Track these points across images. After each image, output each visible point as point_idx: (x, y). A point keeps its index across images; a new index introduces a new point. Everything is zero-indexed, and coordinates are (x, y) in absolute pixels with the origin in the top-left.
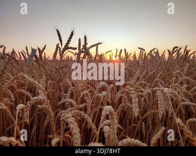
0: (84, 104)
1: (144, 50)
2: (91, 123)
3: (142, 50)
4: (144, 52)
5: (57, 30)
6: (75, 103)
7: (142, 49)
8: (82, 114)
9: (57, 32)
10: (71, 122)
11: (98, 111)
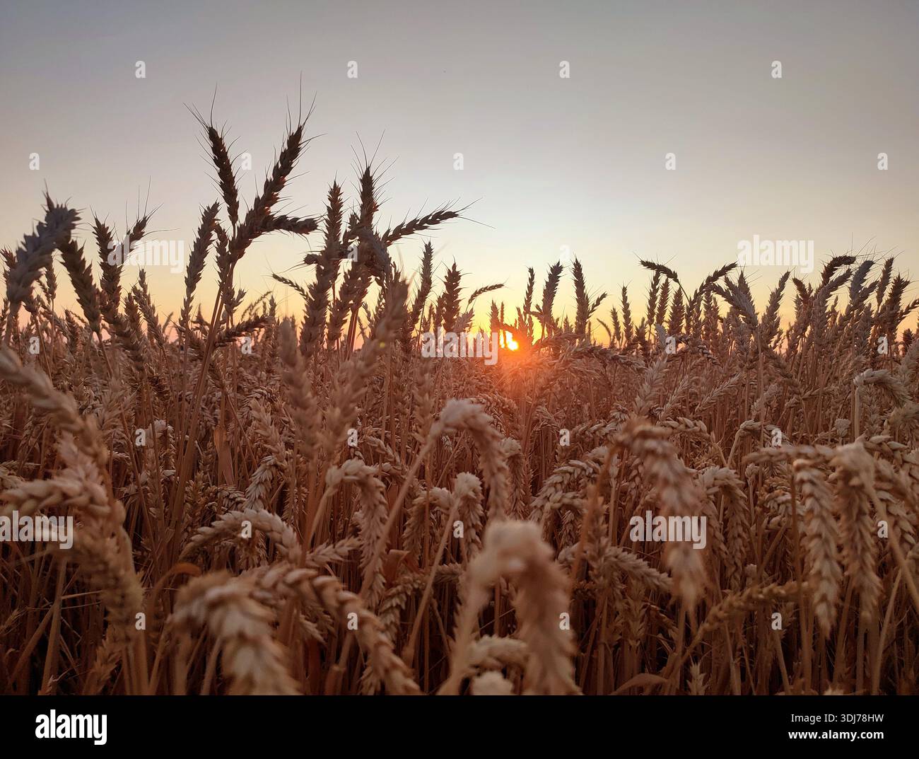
0: (346, 546)
1: (673, 276)
2: (387, 653)
3: (663, 278)
4: (674, 287)
5: (213, 134)
6: (290, 534)
7: (660, 269)
8: (329, 593)
9: (208, 145)
10: (242, 638)
11: (428, 591)
